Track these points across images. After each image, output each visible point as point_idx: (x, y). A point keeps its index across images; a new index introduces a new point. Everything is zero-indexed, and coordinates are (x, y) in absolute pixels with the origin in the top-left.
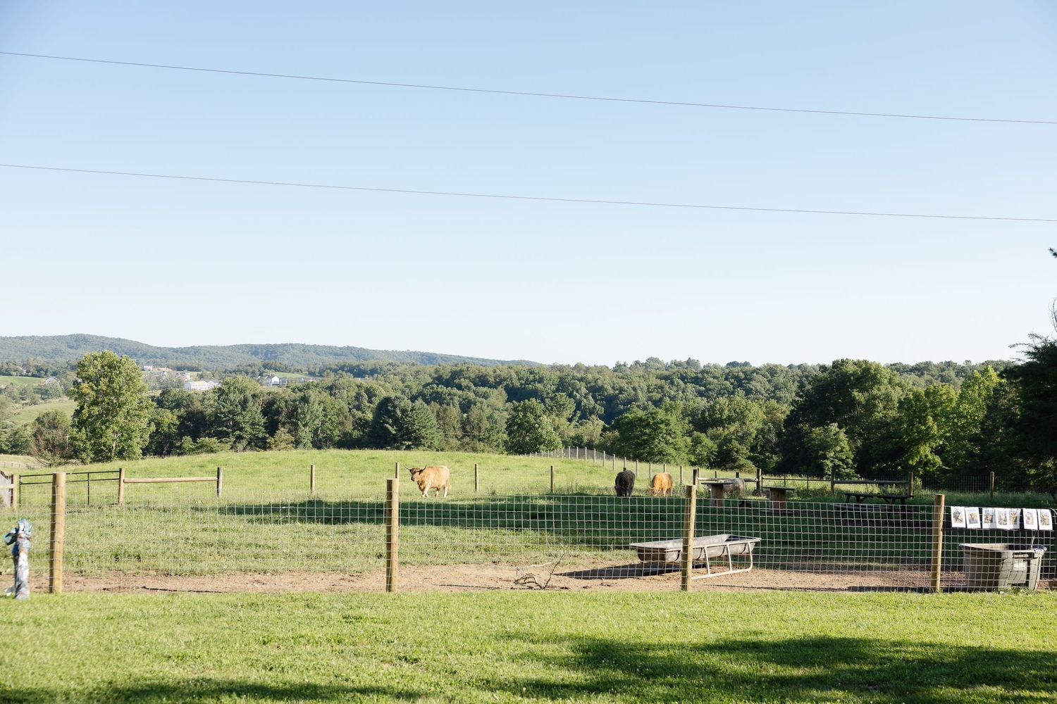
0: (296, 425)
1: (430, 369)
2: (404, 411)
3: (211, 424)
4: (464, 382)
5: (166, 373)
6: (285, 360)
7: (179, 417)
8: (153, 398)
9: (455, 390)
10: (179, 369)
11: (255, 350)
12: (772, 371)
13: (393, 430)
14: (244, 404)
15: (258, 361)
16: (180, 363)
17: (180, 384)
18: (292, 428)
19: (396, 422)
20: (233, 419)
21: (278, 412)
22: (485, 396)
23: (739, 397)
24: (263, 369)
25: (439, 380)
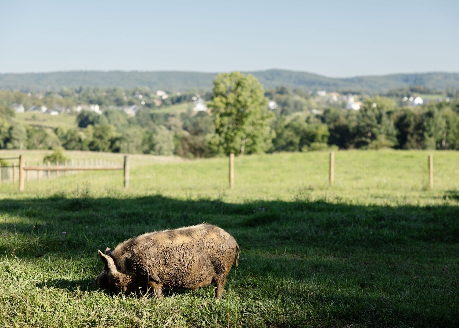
0: (422, 135)
3: (354, 135)
5: (335, 97)
6: (430, 86)
7: (330, 130)
8: (317, 116)
10: (346, 93)
11: (406, 78)
14: (379, 119)
15: (406, 86)
16: (346, 89)
17: (344, 105)
18: (419, 138)
20: (371, 131)
21: (408, 125)
24: (410, 93)
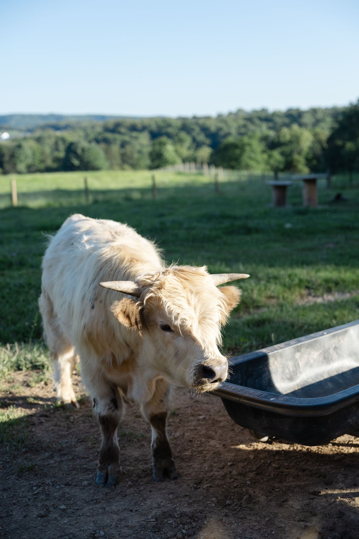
1: (101, 123)
2: (83, 150)
4: (123, 130)
9: (117, 136)
12: (314, 111)
13: (76, 162)
19: (78, 157)
22: (136, 138)
23: (295, 127)
25: (107, 129)
